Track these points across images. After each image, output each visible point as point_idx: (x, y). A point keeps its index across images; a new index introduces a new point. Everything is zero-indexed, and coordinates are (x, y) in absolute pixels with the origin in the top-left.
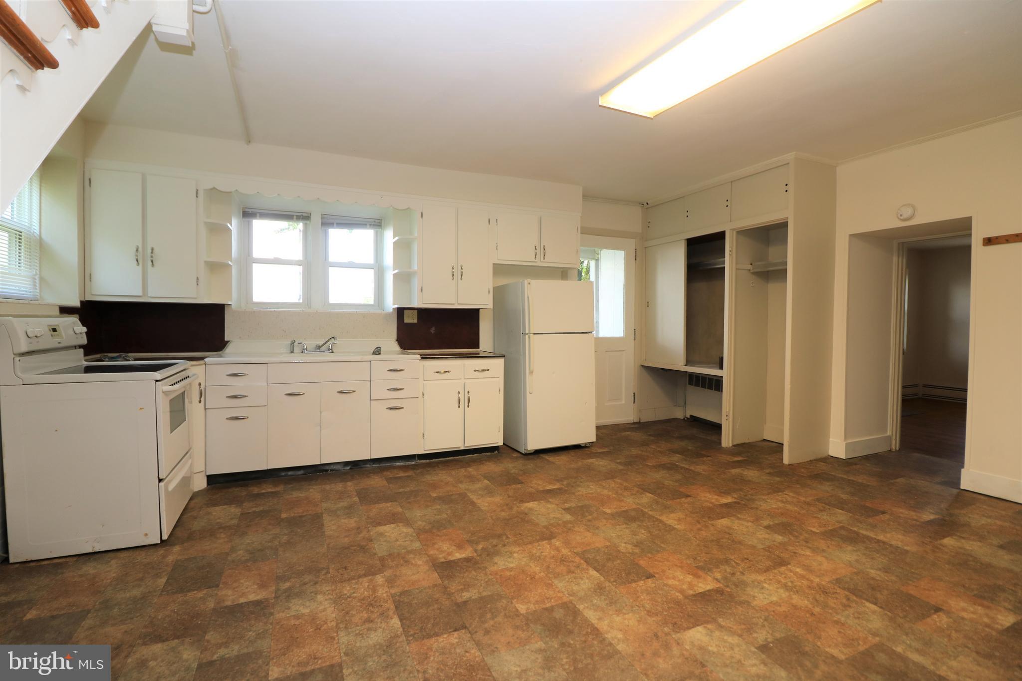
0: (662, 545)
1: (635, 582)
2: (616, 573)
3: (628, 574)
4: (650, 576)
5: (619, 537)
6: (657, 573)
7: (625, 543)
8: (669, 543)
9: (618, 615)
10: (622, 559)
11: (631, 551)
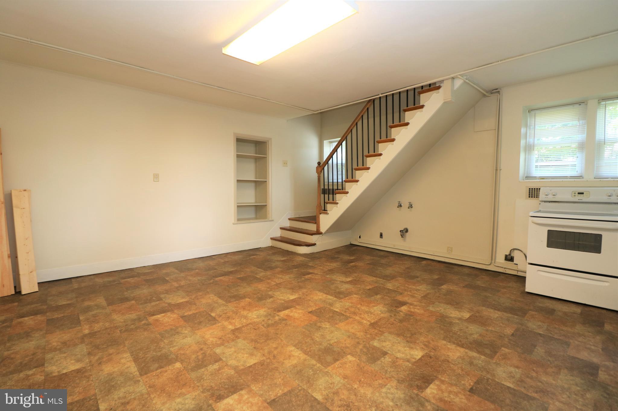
0: (304, 330)
1: (317, 309)
2: (326, 311)
3: (320, 312)
4: (310, 312)
5: (332, 332)
6: (307, 314)
7: (327, 328)
8: (299, 332)
9: (321, 298)
10: (326, 318)
11: (322, 323)
